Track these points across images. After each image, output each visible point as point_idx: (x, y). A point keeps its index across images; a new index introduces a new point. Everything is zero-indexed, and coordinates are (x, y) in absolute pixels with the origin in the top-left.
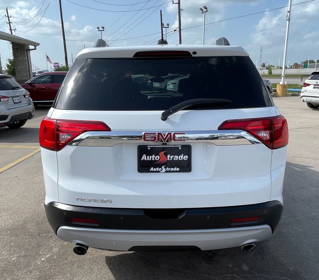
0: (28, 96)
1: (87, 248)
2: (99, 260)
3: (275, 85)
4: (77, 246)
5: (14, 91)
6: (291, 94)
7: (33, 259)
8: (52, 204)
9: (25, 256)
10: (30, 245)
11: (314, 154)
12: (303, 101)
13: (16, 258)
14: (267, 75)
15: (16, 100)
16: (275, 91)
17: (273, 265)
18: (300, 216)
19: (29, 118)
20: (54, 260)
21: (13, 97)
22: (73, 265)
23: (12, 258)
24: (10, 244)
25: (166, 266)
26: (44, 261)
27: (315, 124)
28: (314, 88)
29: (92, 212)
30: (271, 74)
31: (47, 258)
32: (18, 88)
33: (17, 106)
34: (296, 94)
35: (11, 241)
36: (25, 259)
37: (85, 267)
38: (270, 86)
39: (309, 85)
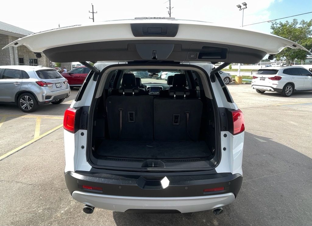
0: (67, 83)
1: (94, 208)
2: (105, 214)
3: (234, 76)
4: (86, 207)
5: (57, 79)
6: (245, 83)
7: (55, 212)
8: (69, 173)
9: (49, 208)
10: (54, 199)
11: (263, 128)
12: (254, 88)
13: (42, 210)
14: (229, 69)
15: (58, 85)
16: (234, 80)
17: (237, 221)
18: (255, 178)
19: (66, 98)
20: (70, 213)
21: (56, 84)
22: (84, 217)
23: (39, 210)
24: (40, 198)
25: (155, 220)
26: (63, 213)
27: (262, 105)
28: (260, 79)
29: (98, 182)
30: (231, 69)
31: (66, 211)
32: (60, 77)
33: (58, 89)
34: (248, 83)
35: (41, 195)
36: (48, 212)
37: (93, 219)
38: (230, 77)
39: (257, 78)
